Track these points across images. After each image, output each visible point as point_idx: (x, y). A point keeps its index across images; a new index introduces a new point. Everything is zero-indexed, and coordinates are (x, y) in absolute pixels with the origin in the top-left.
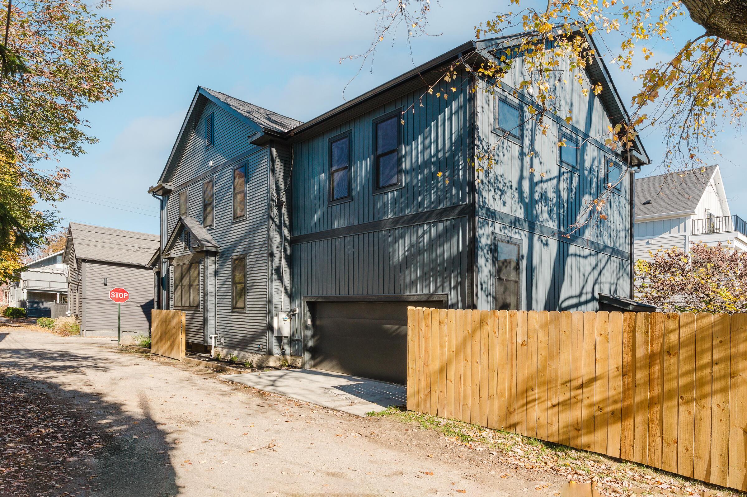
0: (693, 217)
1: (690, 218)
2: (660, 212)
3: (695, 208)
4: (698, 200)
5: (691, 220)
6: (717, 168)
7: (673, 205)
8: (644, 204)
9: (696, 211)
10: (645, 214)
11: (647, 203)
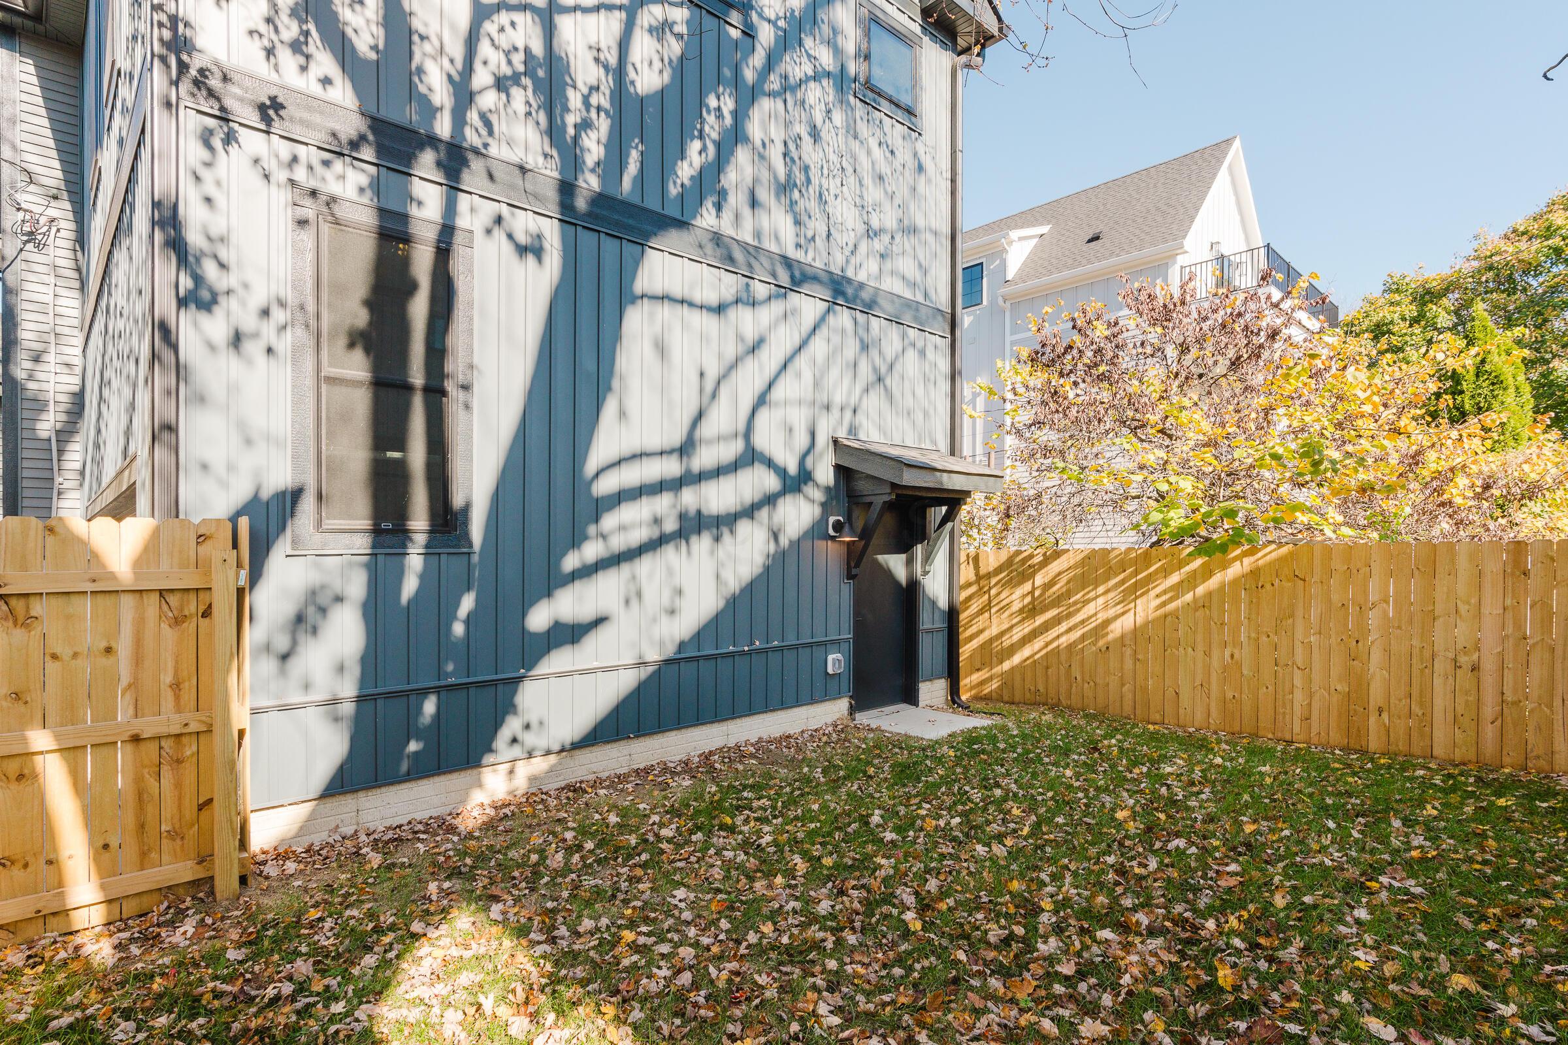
0: (1181, 260)
1: (1175, 263)
2: (1118, 255)
3: (1184, 237)
4: (1192, 219)
5: (1177, 268)
6: (1237, 144)
7: (1143, 236)
8: (1090, 241)
9: (1188, 243)
10: (1090, 262)
11: (1095, 238)
